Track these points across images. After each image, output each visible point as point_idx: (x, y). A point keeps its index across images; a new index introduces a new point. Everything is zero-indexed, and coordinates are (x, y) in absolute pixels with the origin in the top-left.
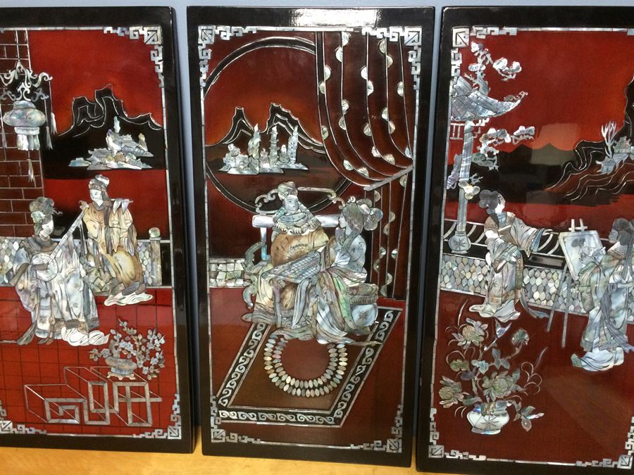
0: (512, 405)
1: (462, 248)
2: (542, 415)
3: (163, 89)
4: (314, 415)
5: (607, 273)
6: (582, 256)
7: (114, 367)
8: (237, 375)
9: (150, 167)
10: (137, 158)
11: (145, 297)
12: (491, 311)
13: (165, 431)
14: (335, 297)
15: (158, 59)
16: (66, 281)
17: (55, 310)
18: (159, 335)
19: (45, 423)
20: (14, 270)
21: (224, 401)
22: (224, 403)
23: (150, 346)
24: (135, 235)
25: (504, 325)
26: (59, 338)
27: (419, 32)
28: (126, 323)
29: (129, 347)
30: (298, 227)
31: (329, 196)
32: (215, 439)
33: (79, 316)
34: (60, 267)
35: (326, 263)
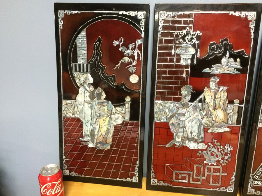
3: (253, 39)
7: (208, 159)
9: (240, 73)
10: (235, 69)
11: (227, 130)
13: (226, 188)
15: (252, 26)
16: (192, 121)
17: (185, 133)
18: (231, 146)
19: (172, 181)
20: (170, 115)
22: (256, 177)
23: (226, 151)
24: (227, 102)
26: (185, 145)
28: (216, 140)
29: (216, 151)
32: (249, 193)
33: (195, 136)
34: (190, 115)
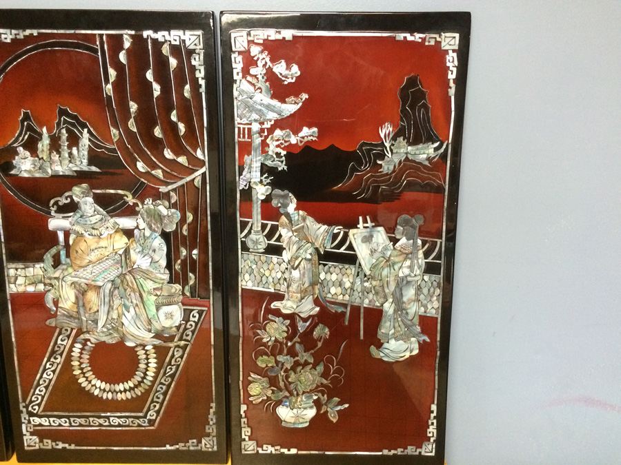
0: (319, 398)
1: (259, 247)
2: (347, 406)
4: (127, 417)
5: (396, 267)
6: (372, 252)
8: (45, 381)
12: (292, 308)
14: (140, 299)
21: (34, 407)
22: (35, 410)
25: (305, 320)
27: (199, 36)
30: (97, 229)
31: (125, 198)
32: (28, 446)
35: (127, 264)
